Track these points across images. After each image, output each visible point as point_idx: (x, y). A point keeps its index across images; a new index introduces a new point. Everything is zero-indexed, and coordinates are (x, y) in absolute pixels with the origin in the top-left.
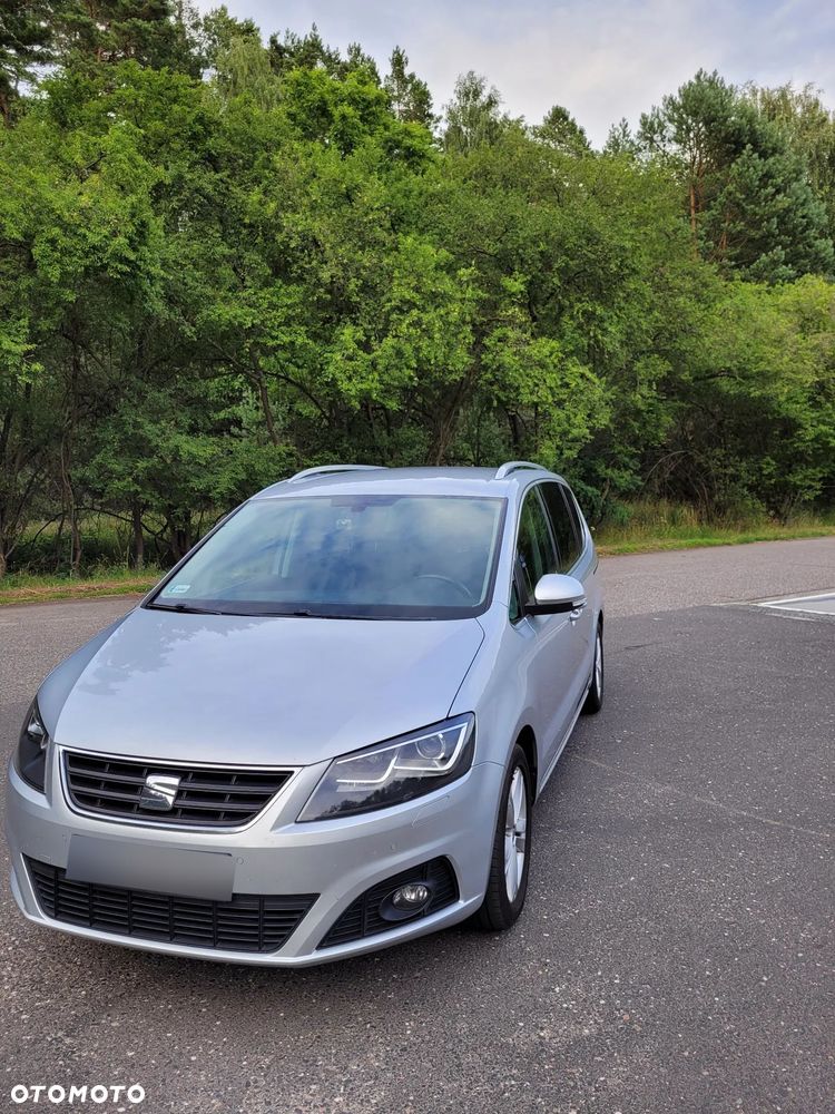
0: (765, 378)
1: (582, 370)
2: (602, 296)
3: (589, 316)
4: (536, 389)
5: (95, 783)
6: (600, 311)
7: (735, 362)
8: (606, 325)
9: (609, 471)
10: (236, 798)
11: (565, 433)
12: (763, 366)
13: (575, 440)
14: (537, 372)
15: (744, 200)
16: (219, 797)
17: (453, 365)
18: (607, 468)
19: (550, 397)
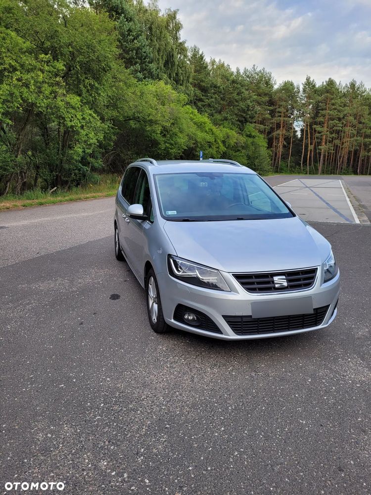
0: (151, 122)
1: (90, 112)
2: (97, 79)
3: (92, 86)
4: (72, 119)
5: (253, 283)
6: (97, 85)
7: (141, 114)
8: (100, 92)
9: (91, 159)
10: (305, 279)
11: (85, 142)
12: (151, 117)
13: (90, 145)
14: (72, 111)
15: (122, 39)
16: (299, 280)
17: (39, 104)
18: (90, 158)
19: (78, 123)
